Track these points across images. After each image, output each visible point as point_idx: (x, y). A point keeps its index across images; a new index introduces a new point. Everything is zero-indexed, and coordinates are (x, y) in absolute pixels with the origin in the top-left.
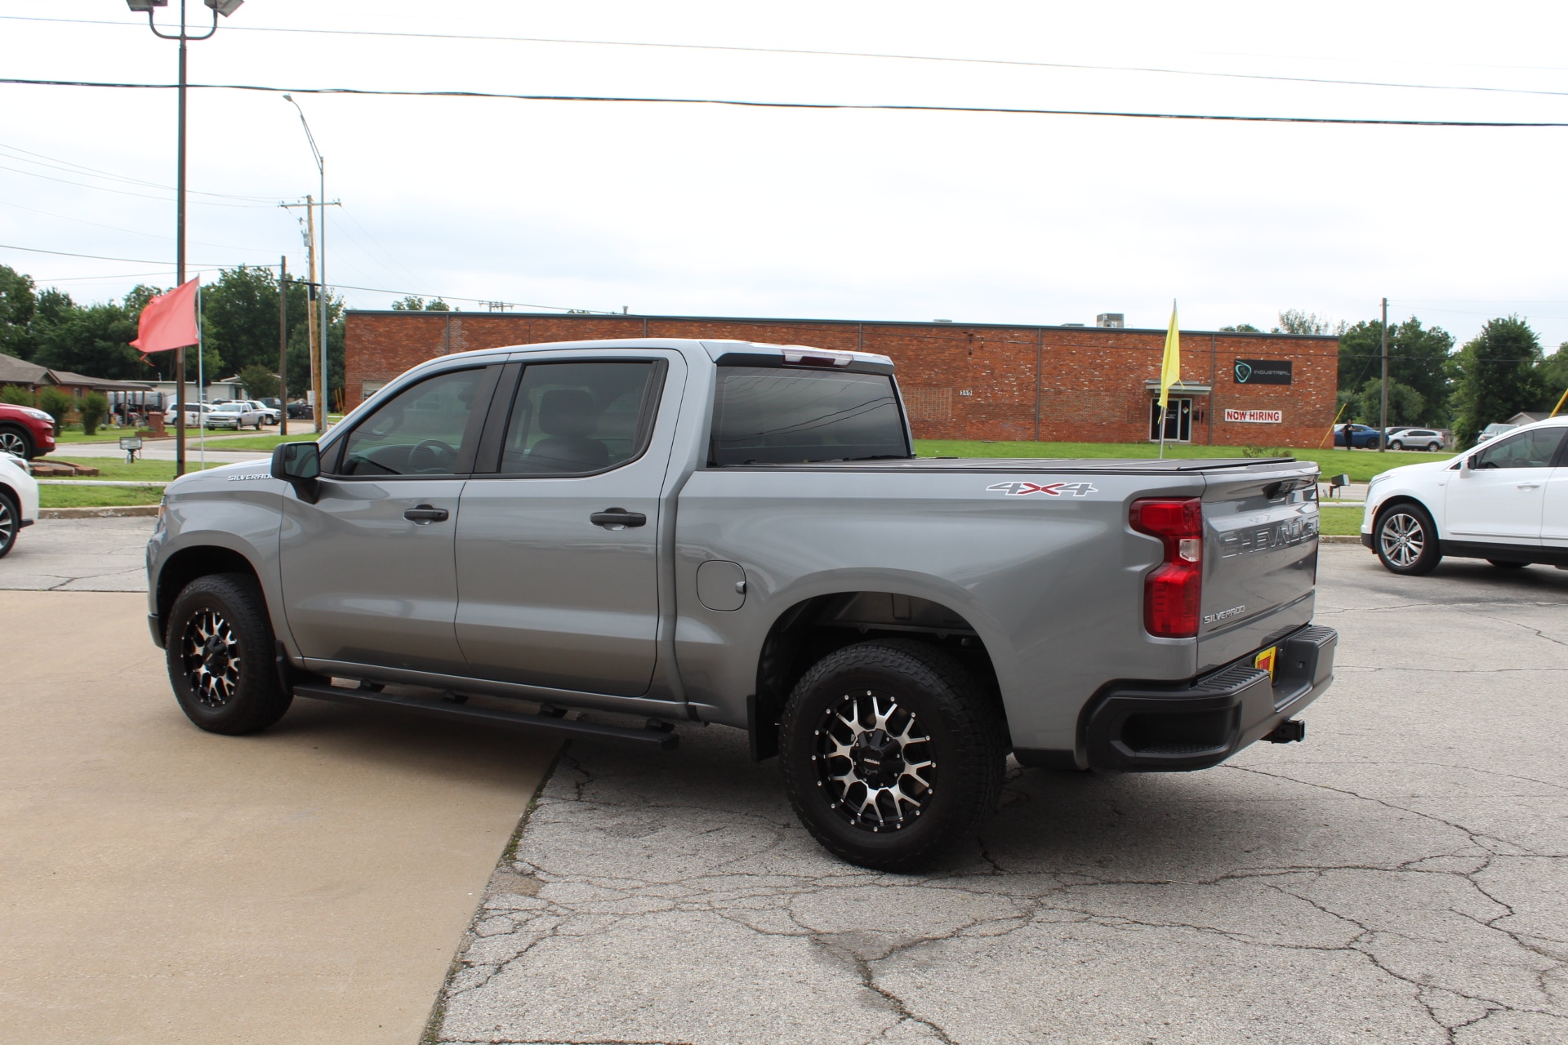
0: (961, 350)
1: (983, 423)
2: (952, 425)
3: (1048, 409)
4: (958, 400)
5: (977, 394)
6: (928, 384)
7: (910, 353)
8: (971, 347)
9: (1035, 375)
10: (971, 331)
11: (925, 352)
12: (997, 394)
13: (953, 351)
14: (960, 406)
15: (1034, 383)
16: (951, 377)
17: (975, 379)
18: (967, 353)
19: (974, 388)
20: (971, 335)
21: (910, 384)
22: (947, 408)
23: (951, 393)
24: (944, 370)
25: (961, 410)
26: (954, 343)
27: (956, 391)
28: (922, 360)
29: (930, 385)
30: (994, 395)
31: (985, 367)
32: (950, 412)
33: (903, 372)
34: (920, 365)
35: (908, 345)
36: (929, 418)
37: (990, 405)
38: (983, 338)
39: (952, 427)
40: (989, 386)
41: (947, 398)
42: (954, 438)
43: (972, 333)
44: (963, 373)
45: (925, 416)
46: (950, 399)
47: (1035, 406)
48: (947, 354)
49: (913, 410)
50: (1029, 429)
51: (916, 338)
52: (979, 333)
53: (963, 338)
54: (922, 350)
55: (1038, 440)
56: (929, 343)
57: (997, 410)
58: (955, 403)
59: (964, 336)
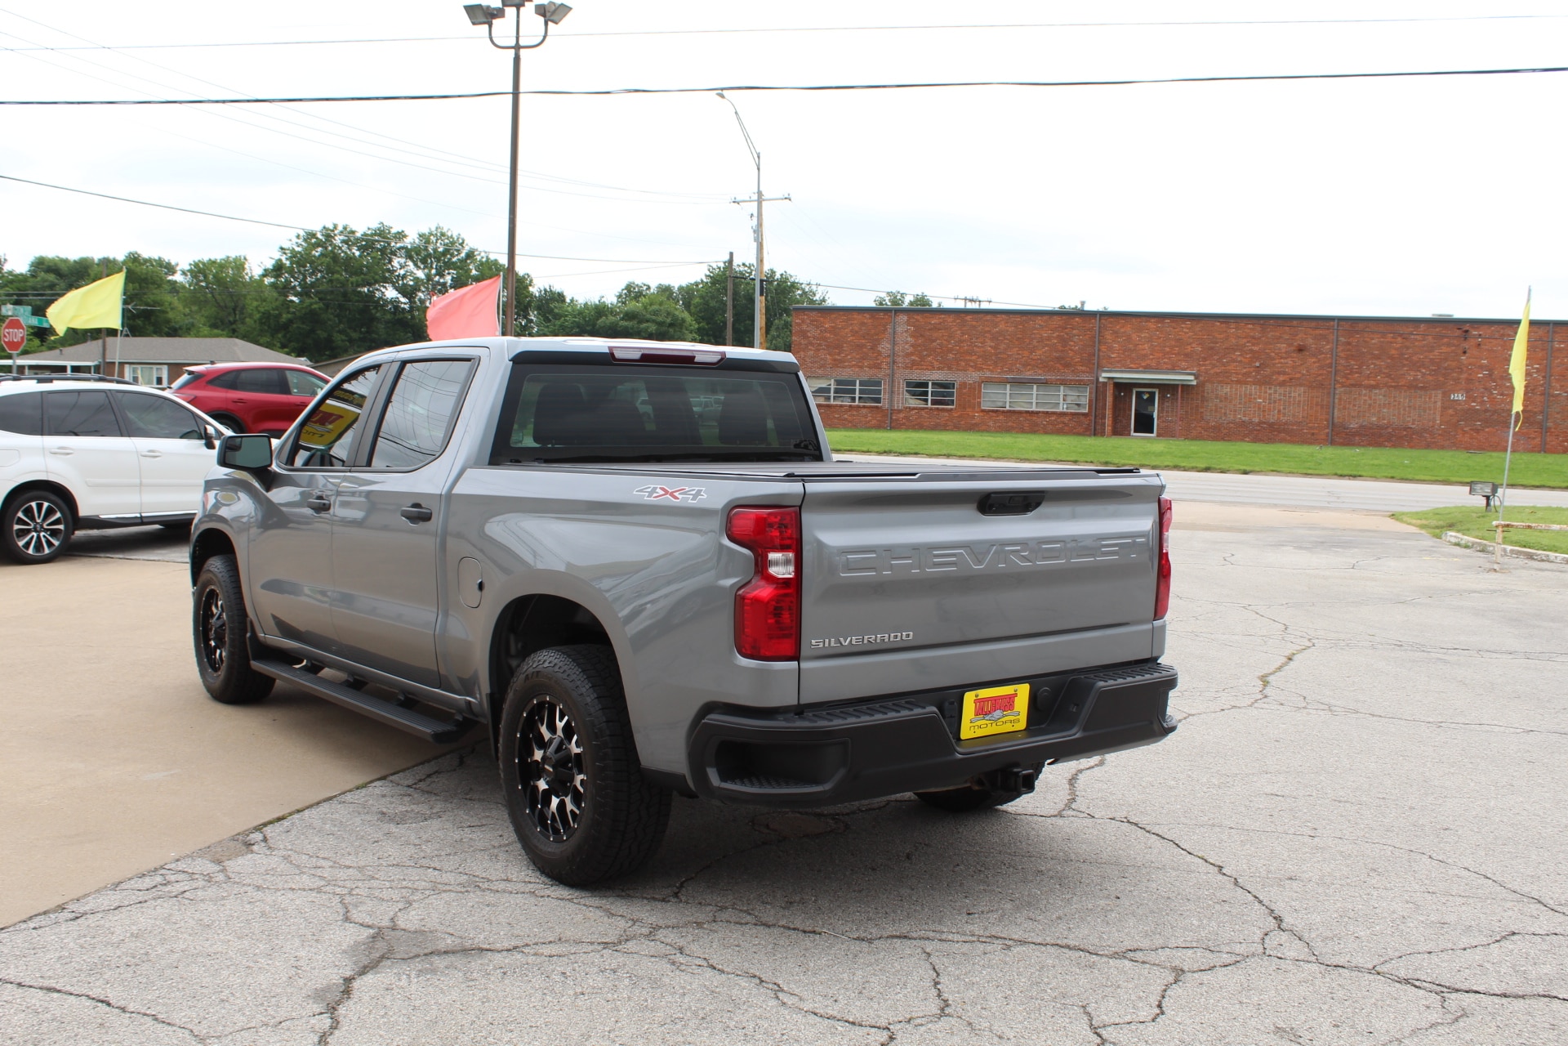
0: (1454, 348)
1: (1477, 431)
2: (1440, 432)
3: (1559, 416)
4: (1448, 404)
5: (1470, 398)
6: (1412, 386)
7: (1393, 352)
8: (1466, 345)
9: (1544, 377)
10: (1467, 327)
11: (1410, 351)
12: (1495, 398)
13: (1444, 349)
14: (1451, 411)
15: (1542, 385)
16: (1441, 379)
17: (1469, 381)
18: (1460, 351)
19: (1468, 391)
20: (1467, 331)
21: (1392, 386)
22: (1434, 413)
23: (1440, 396)
24: (1433, 370)
25: (1452, 416)
26: (1445, 340)
27: (1446, 394)
28: (1406, 359)
29: (1416, 388)
30: (1492, 400)
31: (1482, 367)
32: (1438, 418)
33: (1384, 373)
34: (1404, 365)
35: (1391, 343)
36: (1413, 424)
37: (1486, 411)
38: (1480, 335)
39: (1439, 435)
40: (1486, 389)
41: (1435, 402)
42: (1442, 448)
43: (1467, 329)
44: (1455, 375)
45: (1409, 422)
46: (1439, 404)
47: (1542, 412)
48: (1436, 352)
49: (1394, 415)
50: (1534, 438)
51: (1401, 335)
52: (1475, 329)
53: (1456, 335)
54: (1408, 348)
55: (1545, 452)
56: (1416, 340)
57: (1495, 417)
58: (1444, 408)
59: (1458, 333)
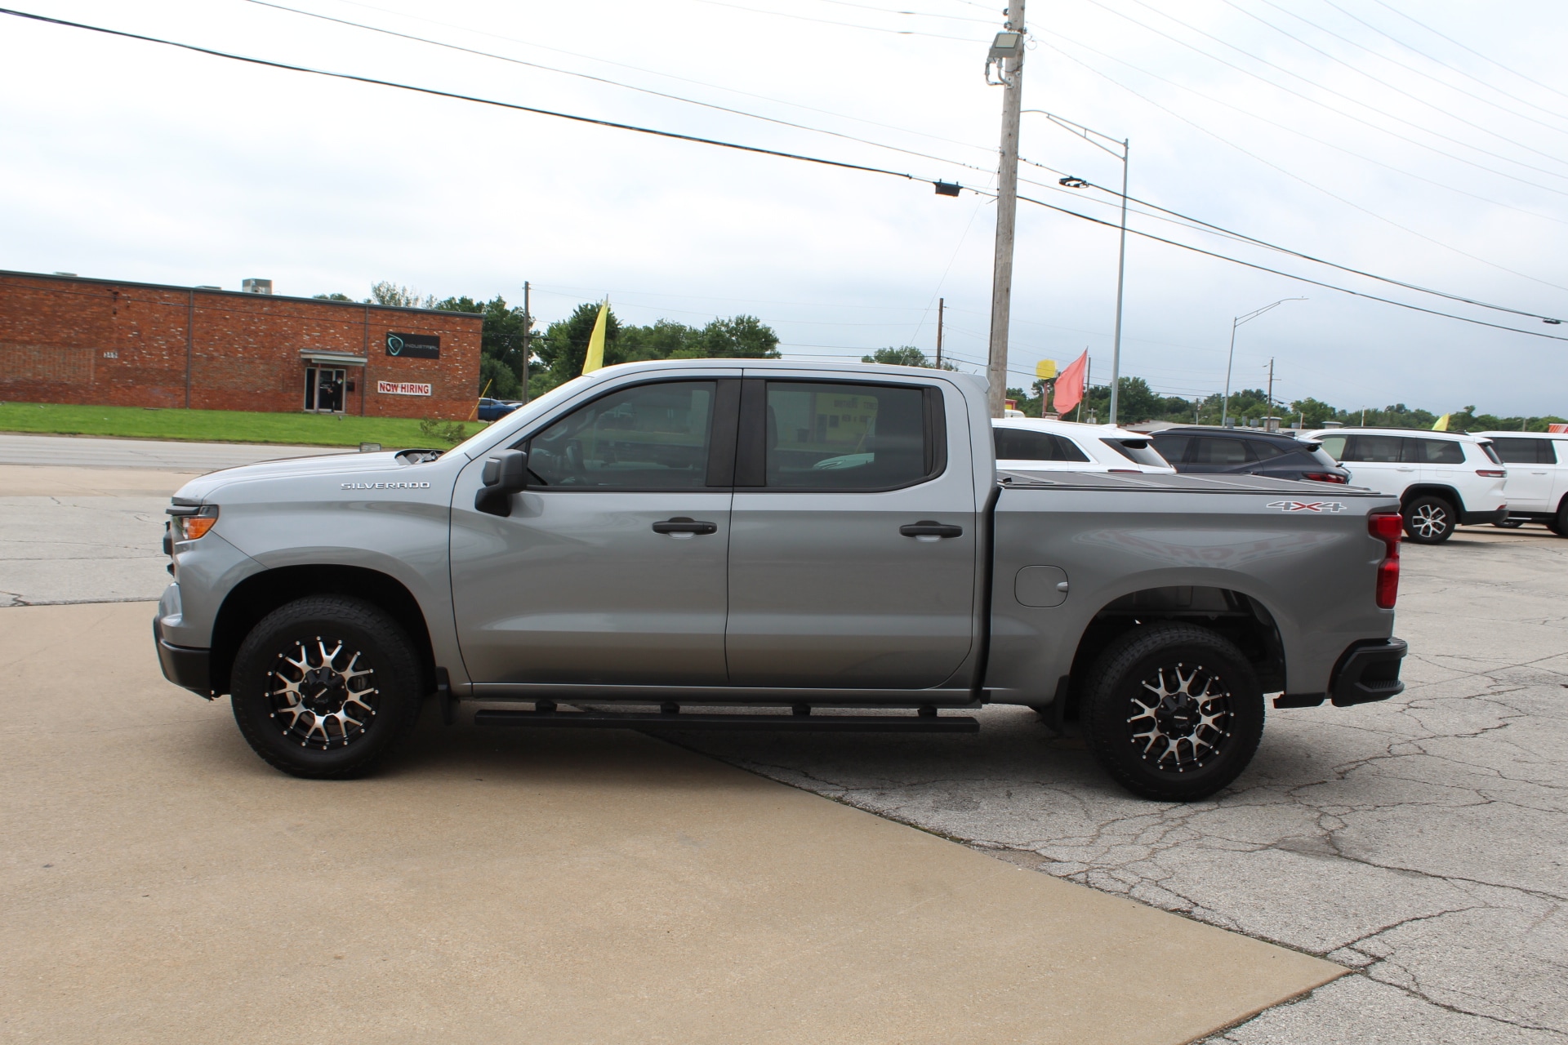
0: (105, 308)
1: (129, 388)
2: (95, 388)
3: (200, 376)
4: (102, 362)
5: (122, 357)
6: (66, 344)
7: (46, 309)
8: (116, 306)
9: (187, 340)
10: (116, 289)
11: (63, 309)
12: (144, 357)
13: (96, 309)
14: (104, 369)
15: (185, 347)
16: (94, 337)
17: (120, 340)
18: (111, 312)
19: (120, 350)
20: (116, 293)
21: (46, 343)
22: (89, 370)
23: (93, 354)
24: (87, 329)
25: (105, 373)
26: (97, 300)
27: (99, 353)
28: (59, 317)
29: (70, 345)
30: (142, 359)
31: (132, 328)
32: (92, 375)
33: (37, 329)
34: (58, 323)
35: (43, 299)
36: (69, 380)
37: (137, 369)
38: (129, 297)
39: (94, 391)
40: (135, 348)
41: (89, 360)
42: (97, 403)
43: (117, 290)
44: (107, 334)
45: (64, 378)
46: (93, 361)
47: (186, 371)
48: (88, 311)
49: (49, 371)
50: (180, 396)
51: (53, 293)
52: (126, 291)
53: (106, 295)
54: (60, 306)
55: (190, 408)
56: (69, 298)
57: (145, 375)
58: (98, 366)
59: (108, 294)
